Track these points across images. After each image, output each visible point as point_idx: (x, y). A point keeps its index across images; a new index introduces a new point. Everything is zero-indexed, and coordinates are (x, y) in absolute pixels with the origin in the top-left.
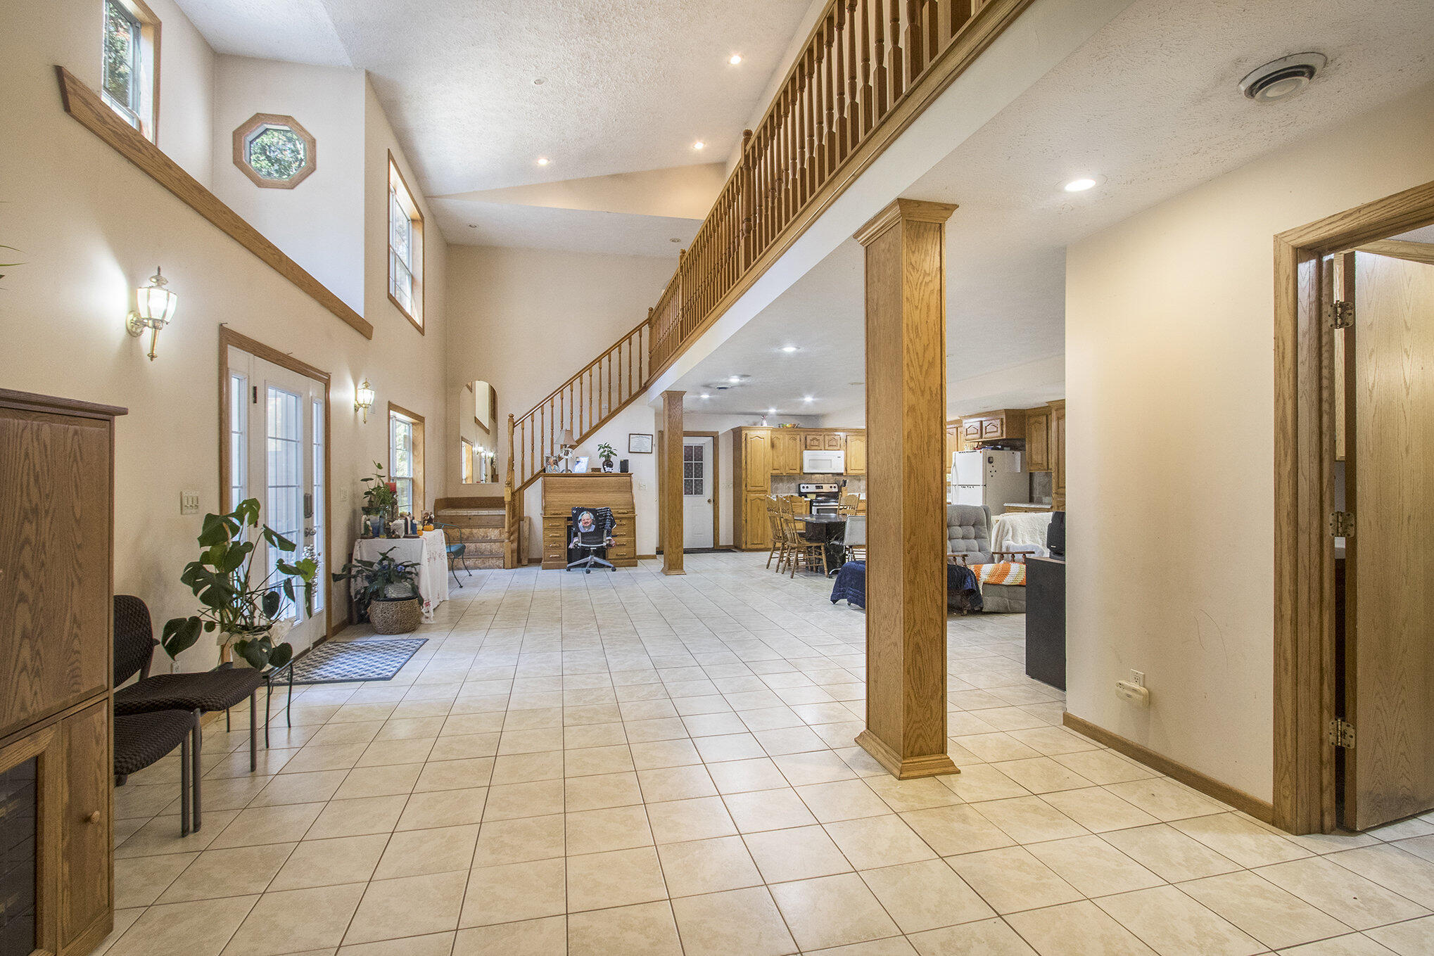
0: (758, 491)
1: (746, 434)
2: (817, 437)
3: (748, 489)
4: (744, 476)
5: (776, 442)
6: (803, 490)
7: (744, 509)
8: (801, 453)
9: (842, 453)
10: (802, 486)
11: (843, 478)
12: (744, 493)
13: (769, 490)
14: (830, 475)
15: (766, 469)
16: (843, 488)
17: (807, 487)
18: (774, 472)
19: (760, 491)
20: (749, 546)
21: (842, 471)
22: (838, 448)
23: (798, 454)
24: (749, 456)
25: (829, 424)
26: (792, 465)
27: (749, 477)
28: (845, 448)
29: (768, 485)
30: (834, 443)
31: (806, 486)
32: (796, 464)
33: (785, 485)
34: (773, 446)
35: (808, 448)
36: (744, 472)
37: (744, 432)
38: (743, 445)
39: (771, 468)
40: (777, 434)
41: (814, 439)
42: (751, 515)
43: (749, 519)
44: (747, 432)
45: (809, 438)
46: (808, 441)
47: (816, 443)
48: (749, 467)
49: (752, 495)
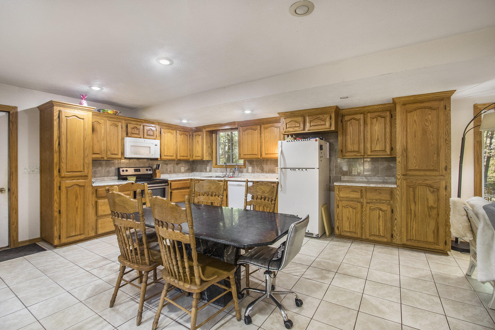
0: (76, 177)
1: (60, 111)
2: (138, 126)
3: (63, 175)
4: (56, 160)
5: (97, 126)
6: (122, 173)
7: (56, 197)
8: (123, 139)
9: (158, 142)
10: (121, 170)
11: (156, 163)
12: (56, 180)
13: (90, 175)
14: (145, 160)
15: (87, 152)
16: (157, 171)
17: (127, 171)
18: (95, 156)
19: (78, 177)
20: (64, 240)
21: (159, 157)
22: (155, 137)
23: (120, 141)
24: (63, 138)
25: (148, 116)
26: (114, 150)
27: (64, 160)
28: (159, 138)
29: (89, 170)
30: (151, 133)
31: (125, 169)
32: (118, 150)
33: (104, 168)
34: (93, 130)
35: (129, 135)
36: (56, 156)
37: (56, 109)
38: (56, 123)
39: (91, 152)
40: (98, 119)
41: (134, 128)
42: (67, 205)
43: (63, 210)
44: (61, 109)
45: (130, 126)
46: (129, 130)
47: (137, 132)
48: (63, 149)
49: (69, 182)
